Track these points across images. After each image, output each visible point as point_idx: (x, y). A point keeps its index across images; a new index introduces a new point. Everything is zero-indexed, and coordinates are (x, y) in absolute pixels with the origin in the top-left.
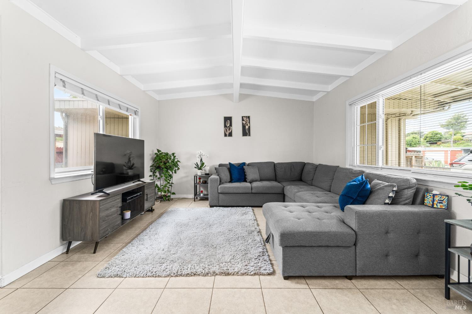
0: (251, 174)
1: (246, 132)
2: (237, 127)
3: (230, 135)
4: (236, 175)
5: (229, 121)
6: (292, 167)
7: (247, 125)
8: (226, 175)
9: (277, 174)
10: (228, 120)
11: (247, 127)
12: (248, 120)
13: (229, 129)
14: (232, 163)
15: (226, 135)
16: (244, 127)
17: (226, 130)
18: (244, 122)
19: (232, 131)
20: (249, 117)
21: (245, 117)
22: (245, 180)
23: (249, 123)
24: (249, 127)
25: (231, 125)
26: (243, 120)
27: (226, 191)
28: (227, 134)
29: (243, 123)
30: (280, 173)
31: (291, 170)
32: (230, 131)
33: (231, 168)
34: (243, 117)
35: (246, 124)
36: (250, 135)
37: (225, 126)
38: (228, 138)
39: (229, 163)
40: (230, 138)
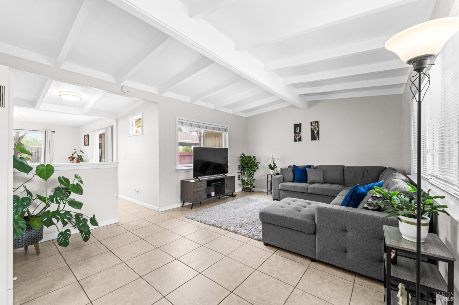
0: (311, 175)
1: (315, 136)
2: (306, 132)
3: (300, 140)
4: (298, 176)
5: (298, 128)
6: (366, 171)
7: (316, 130)
8: (290, 175)
9: (345, 177)
10: (298, 126)
11: (316, 132)
12: (317, 125)
13: (299, 135)
14: (297, 165)
15: (295, 140)
16: (312, 132)
17: (296, 135)
18: (313, 127)
19: (301, 136)
20: (317, 122)
21: (314, 122)
22: (306, 181)
23: (318, 127)
24: (318, 131)
25: (300, 131)
26: (312, 125)
27: (286, 188)
28: (297, 139)
29: (311, 128)
30: (348, 178)
31: (363, 175)
32: (300, 136)
33: (295, 169)
34: (311, 123)
35: (314, 129)
36: (319, 139)
37: (295, 132)
38: (298, 143)
39: (293, 165)
40: (300, 142)
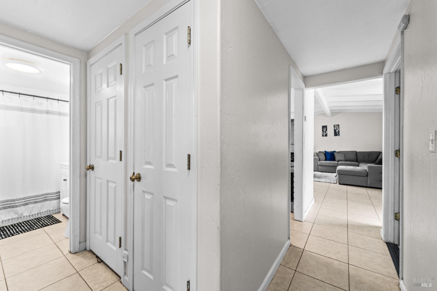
0: (337, 157)
1: (336, 133)
2: (330, 131)
3: (326, 135)
4: (328, 157)
6: (370, 154)
7: (337, 130)
8: (323, 157)
9: (358, 158)
10: (324, 128)
11: (337, 131)
13: (326, 132)
14: (327, 151)
15: (323, 136)
16: (335, 131)
17: (323, 133)
18: (335, 128)
20: (338, 125)
21: (336, 125)
22: (334, 160)
23: (339, 128)
24: (339, 131)
25: (326, 130)
26: (334, 127)
27: (322, 164)
28: (324, 135)
29: (334, 129)
30: (360, 158)
31: (369, 156)
32: (326, 133)
33: (326, 153)
34: (334, 125)
36: (339, 135)
37: (323, 131)
38: (324, 137)
39: (325, 151)
40: (326, 137)
